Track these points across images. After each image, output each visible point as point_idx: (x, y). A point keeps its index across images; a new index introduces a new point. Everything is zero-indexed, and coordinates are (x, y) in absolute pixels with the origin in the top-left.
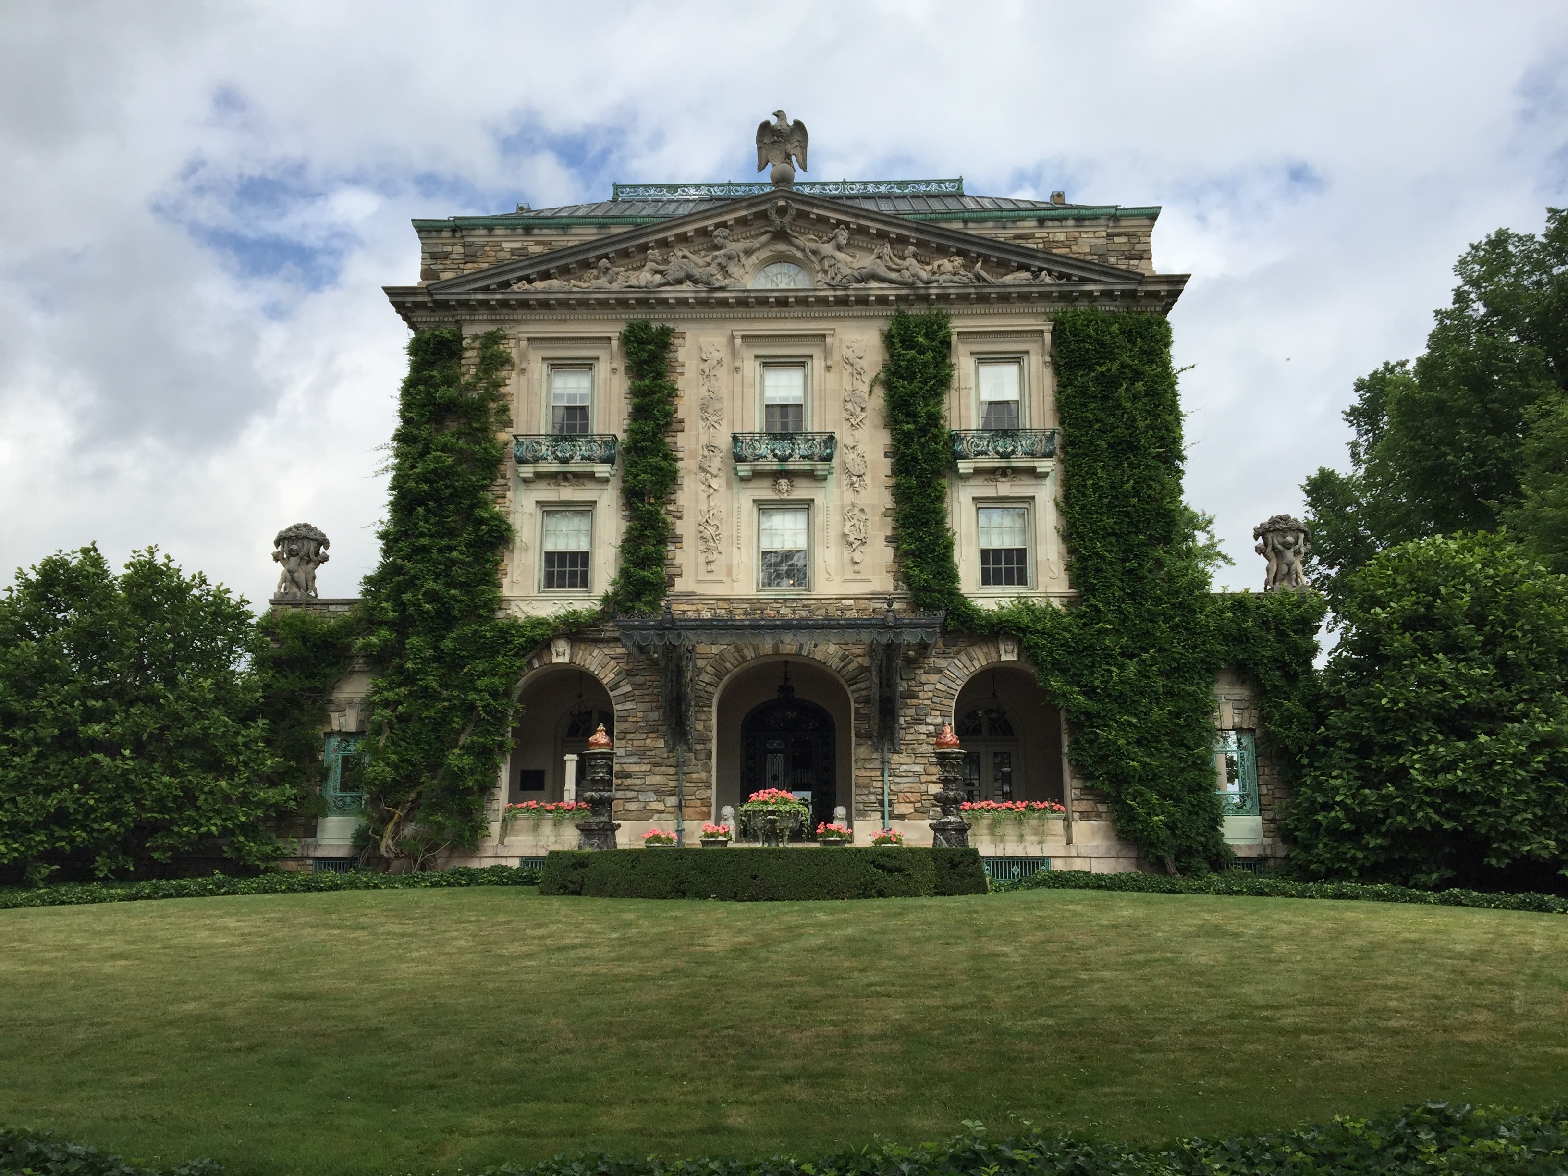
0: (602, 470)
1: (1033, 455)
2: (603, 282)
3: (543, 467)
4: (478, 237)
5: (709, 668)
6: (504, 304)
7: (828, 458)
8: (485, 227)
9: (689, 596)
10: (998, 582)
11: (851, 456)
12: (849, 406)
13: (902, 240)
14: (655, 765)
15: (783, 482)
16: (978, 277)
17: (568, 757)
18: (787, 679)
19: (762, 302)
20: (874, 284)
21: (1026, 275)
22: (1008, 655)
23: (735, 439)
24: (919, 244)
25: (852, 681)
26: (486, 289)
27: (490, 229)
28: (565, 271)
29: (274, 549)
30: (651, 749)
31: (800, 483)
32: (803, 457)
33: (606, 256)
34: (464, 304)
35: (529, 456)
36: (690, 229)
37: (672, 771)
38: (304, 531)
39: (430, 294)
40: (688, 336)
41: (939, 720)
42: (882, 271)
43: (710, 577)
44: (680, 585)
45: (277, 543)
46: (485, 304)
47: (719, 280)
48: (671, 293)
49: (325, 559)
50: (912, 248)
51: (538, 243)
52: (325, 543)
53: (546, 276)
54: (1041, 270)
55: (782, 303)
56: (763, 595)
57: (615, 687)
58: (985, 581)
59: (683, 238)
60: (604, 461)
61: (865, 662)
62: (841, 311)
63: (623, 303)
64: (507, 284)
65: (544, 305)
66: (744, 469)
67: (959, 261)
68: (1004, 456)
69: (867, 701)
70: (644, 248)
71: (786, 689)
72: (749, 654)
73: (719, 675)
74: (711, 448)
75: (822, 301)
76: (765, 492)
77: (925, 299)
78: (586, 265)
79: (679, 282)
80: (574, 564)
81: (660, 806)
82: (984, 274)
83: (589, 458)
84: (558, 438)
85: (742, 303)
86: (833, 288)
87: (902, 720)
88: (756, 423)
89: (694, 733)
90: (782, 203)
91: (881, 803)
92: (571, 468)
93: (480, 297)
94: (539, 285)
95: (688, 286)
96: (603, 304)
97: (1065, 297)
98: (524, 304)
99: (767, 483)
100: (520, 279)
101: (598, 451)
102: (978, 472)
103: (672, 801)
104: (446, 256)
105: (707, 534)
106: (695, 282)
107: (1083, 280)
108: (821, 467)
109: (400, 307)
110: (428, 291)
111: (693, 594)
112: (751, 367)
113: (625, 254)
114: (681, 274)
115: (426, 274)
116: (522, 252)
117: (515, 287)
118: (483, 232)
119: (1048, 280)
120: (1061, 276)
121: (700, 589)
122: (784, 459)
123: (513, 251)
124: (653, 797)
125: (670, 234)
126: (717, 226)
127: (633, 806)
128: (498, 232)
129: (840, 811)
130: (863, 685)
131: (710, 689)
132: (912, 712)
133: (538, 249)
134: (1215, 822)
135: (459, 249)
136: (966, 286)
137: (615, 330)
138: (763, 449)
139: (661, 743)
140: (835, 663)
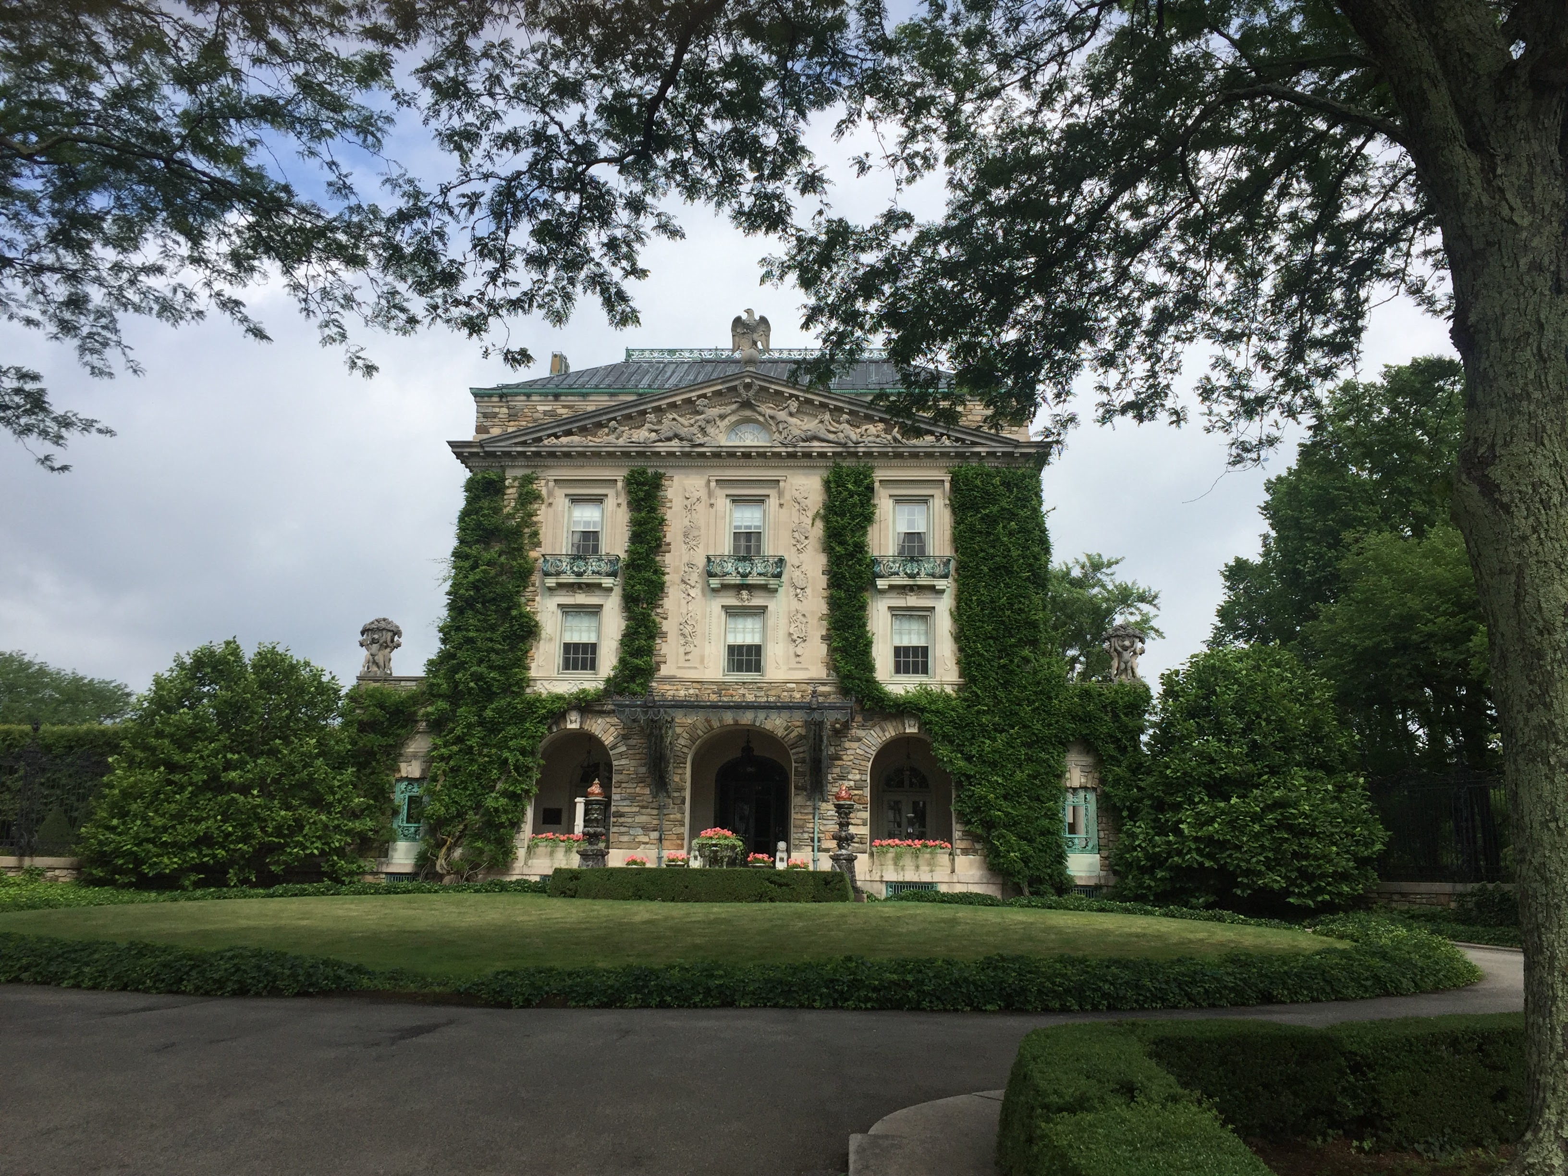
0: (607, 582)
1: (933, 575)
2: (612, 438)
3: (563, 579)
4: (519, 402)
5: (685, 735)
6: (537, 454)
7: (779, 575)
8: (525, 394)
9: (670, 679)
10: (906, 671)
11: (797, 573)
12: (796, 535)
13: (839, 410)
14: (643, 807)
15: (744, 592)
16: (895, 439)
17: (578, 800)
18: (748, 742)
19: (732, 455)
20: (816, 444)
21: (932, 438)
22: (911, 729)
23: (709, 559)
24: (851, 413)
25: (794, 746)
26: (524, 443)
27: (528, 395)
28: (583, 430)
29: (360, 638)
30: (639, 795)
31: (756, 593)
32: (760, 574)
33: (614, 419)
34: (507, 454)
35: (553, 570)
36: (678, 399)
37: (655, 812)
38: (383, 625)
39: (482, 446)
40: (676, 478)
41: (858, 777)
42: (823, 434)
43: (687, 664)
44: (665, 671)
45: (363, 633)
46: (522, 454)
47: (700, 439)
48: (663, 448)
49: (399, 645)
50: (845, 416)
51: (564, 407)
52: (397, 632)
53: (569, 433)
54: (942, 435)
55: (747, 456)
56: (728, 679)
57: (614, 747)
58: (898, 671)
59: (673, 406)
60: (608, 575)
61: (803, 731)
62: (791, 462)
63: (626, 455)
64: (540, 439)
65: (567, 455)
66: (715, 582)
67: (881, 426)
68: (911, 576)
69: (803, 761)
70: (644, 413)
71: (748, 750)
72: (716, 724)
73: (693, 740)
74: (691, 565)
75: (777, 455)
76: (731, 600)
77: (855, 454)
78: (600, 425)
79: (669, 439)
80: (585, 652)
81: (646, 839)
82: (899, 437)
83: (598, 573)
84: (575, 558)
85: (717, 455)
86: (785, 445)
87: (830, 777)
88: (726, 546)
89: (673, 785)
90: (748, 380)
91: (812, 840)
92: (584, 580)
93: (519, 449)
94: (564, 440)
95: (675, 442)
96: (611, 455)
97: (959, 455)
98: (552, 455)
99: (732, 593)
100: (549, 436)
101: (605, 568)
102: (892, 587)
103: (655, 835)
104: (495, 415)
105: (686, 632)
106: (681, 439)
107: (974, 444)
108: (773, 582)
109: (459, 455)
110: (481, 444)
111: (674, 677)
112: (723, 503)
113: (629, 417)
114: (670, 434)
115: (480, 429)
116: (552, 413)
117: (546, 442)
118: (523, 398)
119: (947, 443)
120: (957, 440)
121: (679, 674)
122: (744, 576)
123: (545, 413)
124: (640, 831)
125: (663, 403)
126: (699, 397)
127: (625, 838)
128: (534, 398)
129: (782, 845)
130: (801, 749)
131: (685, 750)
132: (837, 770)
133: (564, 412)
134: (1060, 858)
135: (505, 410)
136: (885, 446)
137: (619, 474)
138: (729, 567)
139: (647, 791)
140: (780, 733)
